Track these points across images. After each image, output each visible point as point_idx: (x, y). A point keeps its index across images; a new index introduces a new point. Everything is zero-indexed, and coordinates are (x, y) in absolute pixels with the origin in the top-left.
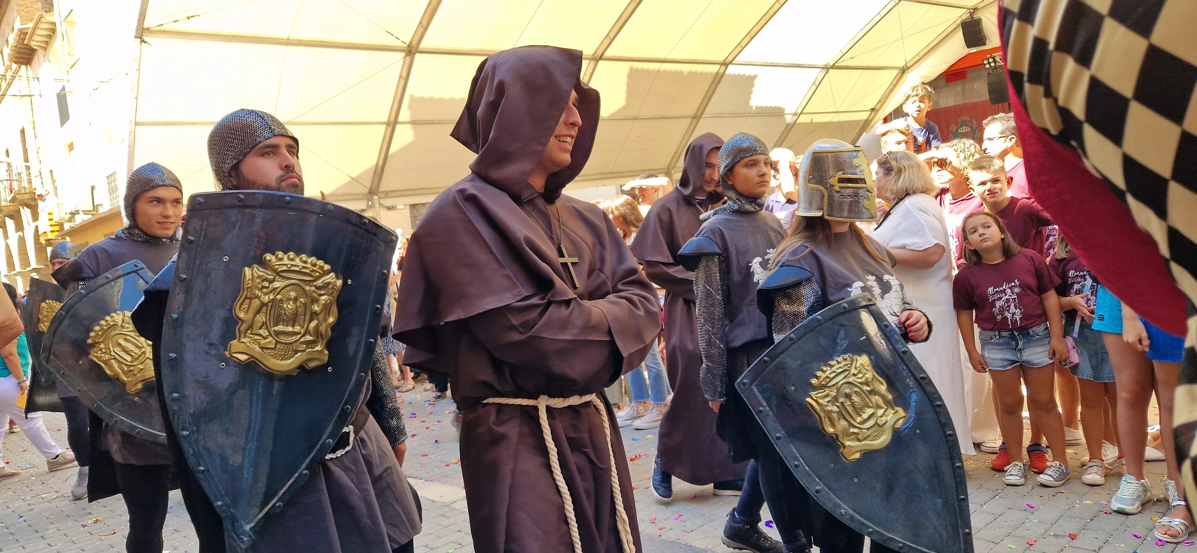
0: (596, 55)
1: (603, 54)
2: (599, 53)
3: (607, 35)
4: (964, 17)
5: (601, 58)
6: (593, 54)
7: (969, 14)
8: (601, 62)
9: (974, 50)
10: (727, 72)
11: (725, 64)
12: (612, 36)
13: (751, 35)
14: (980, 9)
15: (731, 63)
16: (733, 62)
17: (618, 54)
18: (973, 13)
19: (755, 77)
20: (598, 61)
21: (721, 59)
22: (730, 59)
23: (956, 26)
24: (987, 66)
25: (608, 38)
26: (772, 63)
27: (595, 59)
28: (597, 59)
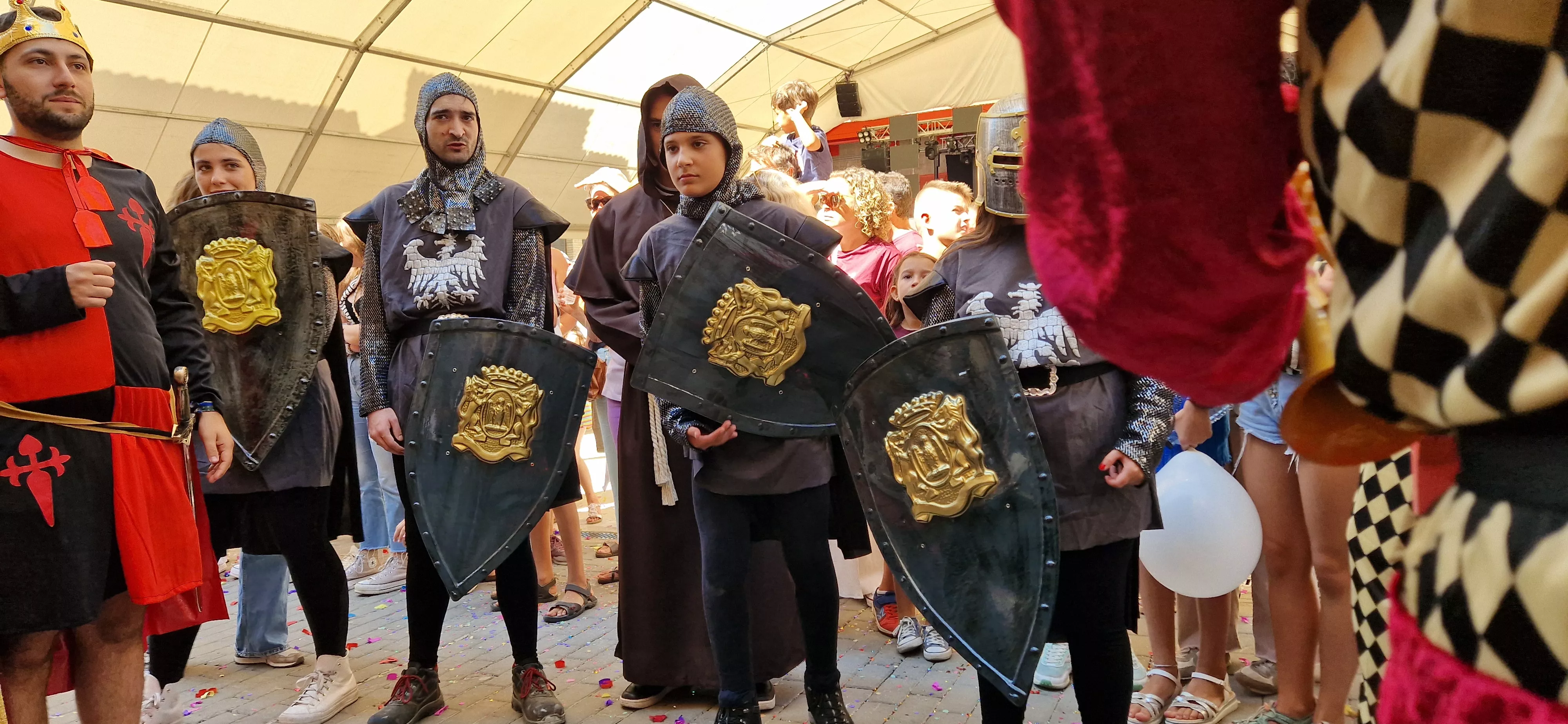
0: (359, 43)
1: (371, 43)
2: (365, 41)
3: (378, 17)
4: (841, 79)
5: (367, 49)
6: (355, 42)
7: (844, 77)
8: (366, 54)
9: (849, 120)
10: (553, 99)
11: (552, 89)
12: (386, 18)
13: (588, 55)
14: (857, 71)
15: (558, 89)
16: (561, 88)
17: (395, 48)
18: (849, 75)
19: (591, 112)
20: (362, 53)
21: (545, 80)
22: (557, 82)
23: (830, 88)
24: (862, 141)
25: (380, 21)
26: (612, 98)
27: (358, 49)
28: (361, 49)
